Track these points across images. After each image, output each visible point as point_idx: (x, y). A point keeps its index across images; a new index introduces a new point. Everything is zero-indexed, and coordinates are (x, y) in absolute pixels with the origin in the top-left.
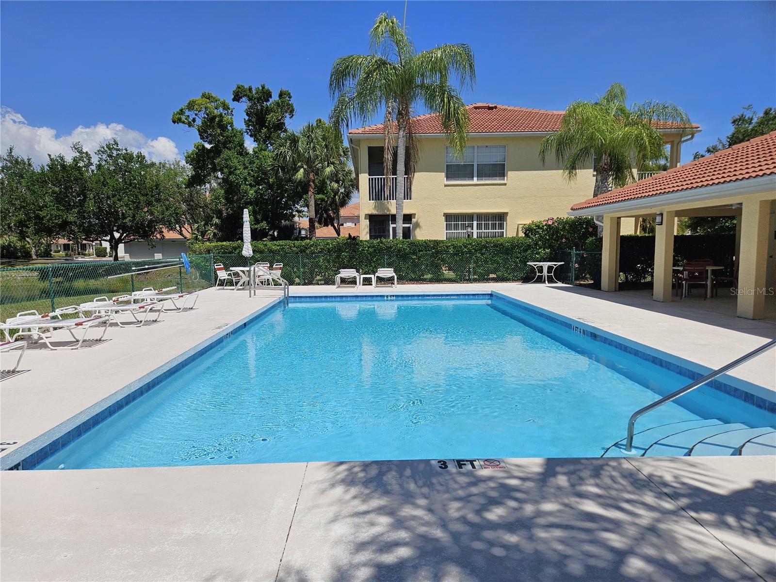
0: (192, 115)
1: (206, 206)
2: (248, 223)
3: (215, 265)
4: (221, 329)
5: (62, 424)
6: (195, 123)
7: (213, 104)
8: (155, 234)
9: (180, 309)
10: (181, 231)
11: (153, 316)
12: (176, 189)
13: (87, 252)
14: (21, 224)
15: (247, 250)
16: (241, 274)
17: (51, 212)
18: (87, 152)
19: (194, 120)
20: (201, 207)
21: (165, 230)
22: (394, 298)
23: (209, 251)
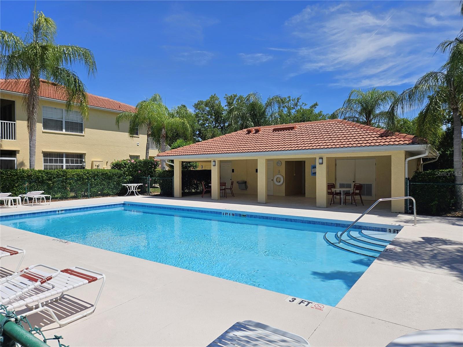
22: (64, 211)
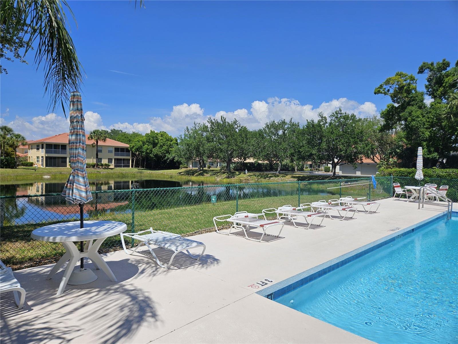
0: (387, 87)
1: (392, 143)
2: (421, 157)
3: (394, 184)
4: (394, 232)
5: (294, 276)
6: (389, 92)
7: (403, 78)
8: (357, 161)
9: (367, 211)
10: (374, 158)
11: (350, 214)
12: (373, 133)
13: (320, 169)
14: (292, 155)
15: (419, 175)
16: (413, 191)
17: (305, 149)
18: (325, 117)
19: (388, 90)
20: (388, 144)
21: (364, 158)
23: (390, 174)
